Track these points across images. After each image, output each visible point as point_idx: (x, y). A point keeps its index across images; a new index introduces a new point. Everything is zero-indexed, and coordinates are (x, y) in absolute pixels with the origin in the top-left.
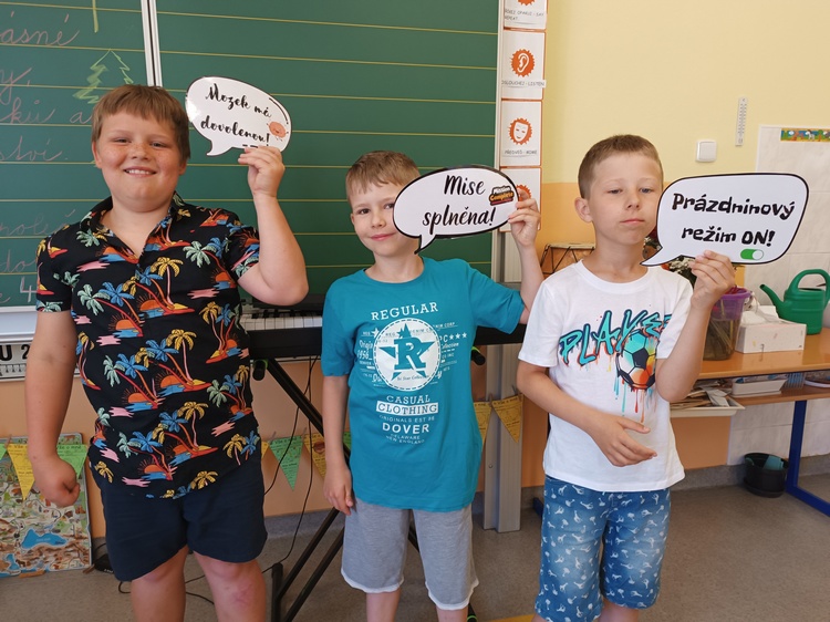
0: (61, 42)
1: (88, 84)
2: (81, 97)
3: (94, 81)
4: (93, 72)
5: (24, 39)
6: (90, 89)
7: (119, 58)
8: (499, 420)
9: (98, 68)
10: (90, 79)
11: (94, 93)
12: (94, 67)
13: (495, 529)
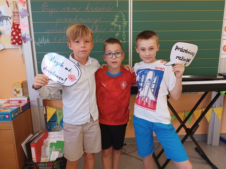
0: (109, 10)
1: (114, 21)
2: (112, 24)
3: (116, 20)
4: (116, 17)
5: (100, 10)
6: (115, 22)
7: (122, 14)
8: (215, 113)
9: (117, 16)
10: (115, 19)
11: (115, 23)
12: (116, 16)
13: (211, 145)
